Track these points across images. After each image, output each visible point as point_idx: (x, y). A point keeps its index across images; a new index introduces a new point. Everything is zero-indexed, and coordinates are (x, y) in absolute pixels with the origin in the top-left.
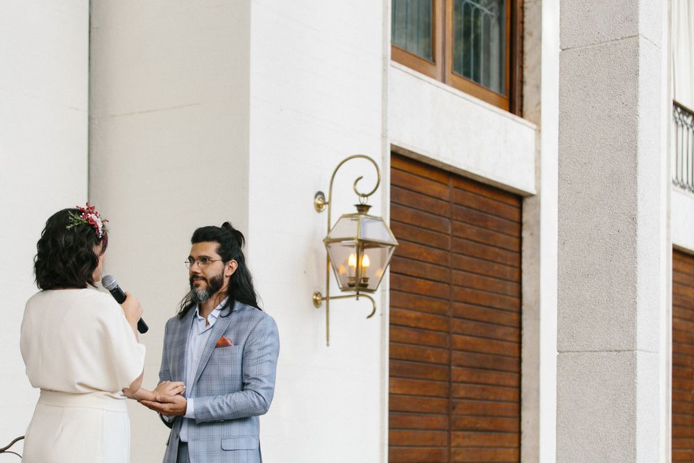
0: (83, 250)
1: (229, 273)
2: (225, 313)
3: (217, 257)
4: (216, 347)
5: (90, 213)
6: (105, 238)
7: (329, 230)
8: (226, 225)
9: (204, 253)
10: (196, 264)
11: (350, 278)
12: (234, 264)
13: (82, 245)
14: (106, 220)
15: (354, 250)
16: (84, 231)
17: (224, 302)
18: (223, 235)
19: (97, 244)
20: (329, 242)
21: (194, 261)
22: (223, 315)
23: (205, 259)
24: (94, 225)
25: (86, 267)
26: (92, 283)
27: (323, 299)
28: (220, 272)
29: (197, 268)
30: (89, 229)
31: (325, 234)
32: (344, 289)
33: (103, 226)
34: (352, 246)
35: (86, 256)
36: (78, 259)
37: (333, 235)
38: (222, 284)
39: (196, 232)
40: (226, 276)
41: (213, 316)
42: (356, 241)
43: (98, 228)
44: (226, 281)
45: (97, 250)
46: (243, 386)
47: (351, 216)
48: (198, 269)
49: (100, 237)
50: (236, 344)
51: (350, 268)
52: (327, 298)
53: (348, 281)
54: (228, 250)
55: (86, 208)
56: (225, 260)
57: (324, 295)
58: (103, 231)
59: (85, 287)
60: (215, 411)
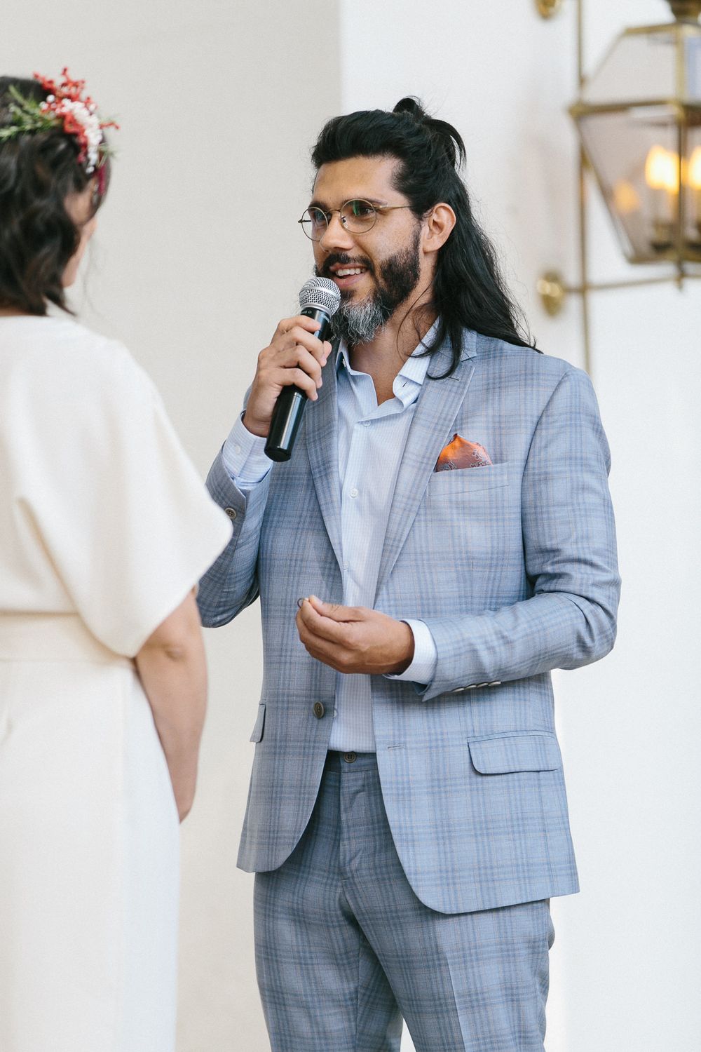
0: (43, 204)
1: (433, 241)
2: (442, 366)
3: (395, 199)
4: (437, 470)
5: (72, 98)
6: (101, 174)
7: (582, 81)
8: (407, 105)
9: (357, 192)
10: (335, 222)
11: (657, 224)
12: (444, 215)
13: (41, 189)
14: (112, 124)
15: (670, 135)
16: (46, 148)
17: (429, 337)
18: (410, 135)
19: (80, 187)
20: (582, 113)
21: (330, 215)
22: (436, 374)
23: (362, 209)
24: (76, 135)
25: (48, 251)
26: (59, 301)
27: (567, 290)
28: (407, 243)
29: (338, 234)
30: (62, 146)
31: (568, 93)
32: (637, 259)
33: (103, 141)
34: (662, 125)
35: (48, 224)
36: (27, 227)
37: (597, 94)
38: (416, 277)
39: (326, 129)
40: (425, 253)
41: (408, 381)
42: (673, 111)
43: (85, 145)
44: (426, 267)
45: (77, 206)
46: (532, 586)
47: (650, 30)
48: (343, 238)
49: (90, 170)
50: (499, 458)
51: (656, 194)
52: (583, 289)
53: (649, 233)
54: (425, 177)
55: (58, 81)
56: (421, 207)
57: (572, 278)
58: (101, 154)
59: (40, 311)
60: (491, 649)
